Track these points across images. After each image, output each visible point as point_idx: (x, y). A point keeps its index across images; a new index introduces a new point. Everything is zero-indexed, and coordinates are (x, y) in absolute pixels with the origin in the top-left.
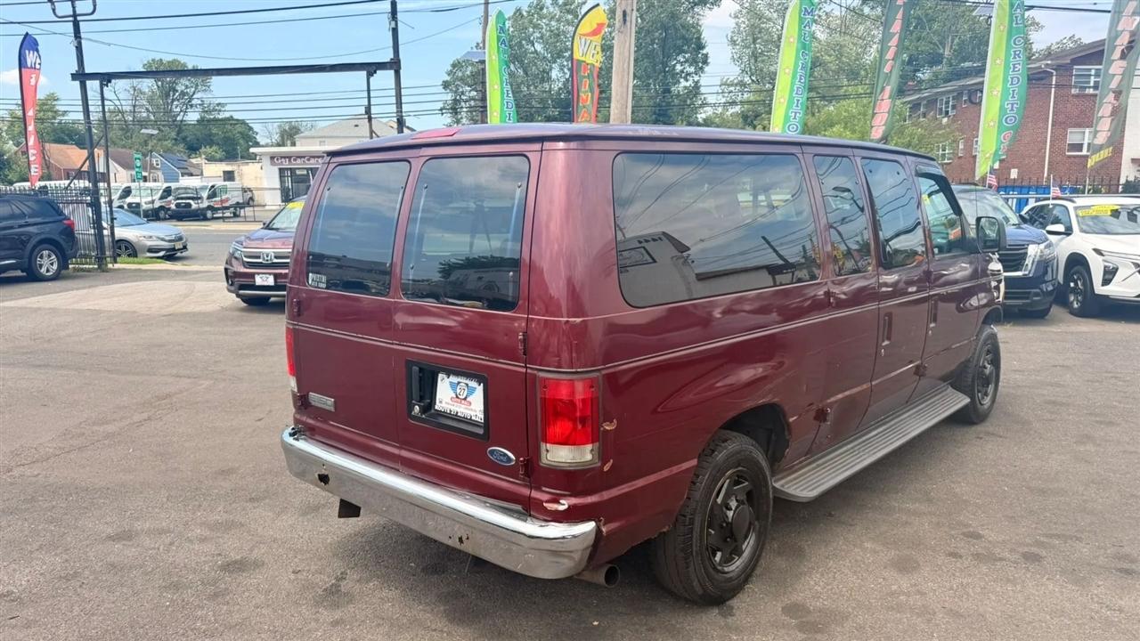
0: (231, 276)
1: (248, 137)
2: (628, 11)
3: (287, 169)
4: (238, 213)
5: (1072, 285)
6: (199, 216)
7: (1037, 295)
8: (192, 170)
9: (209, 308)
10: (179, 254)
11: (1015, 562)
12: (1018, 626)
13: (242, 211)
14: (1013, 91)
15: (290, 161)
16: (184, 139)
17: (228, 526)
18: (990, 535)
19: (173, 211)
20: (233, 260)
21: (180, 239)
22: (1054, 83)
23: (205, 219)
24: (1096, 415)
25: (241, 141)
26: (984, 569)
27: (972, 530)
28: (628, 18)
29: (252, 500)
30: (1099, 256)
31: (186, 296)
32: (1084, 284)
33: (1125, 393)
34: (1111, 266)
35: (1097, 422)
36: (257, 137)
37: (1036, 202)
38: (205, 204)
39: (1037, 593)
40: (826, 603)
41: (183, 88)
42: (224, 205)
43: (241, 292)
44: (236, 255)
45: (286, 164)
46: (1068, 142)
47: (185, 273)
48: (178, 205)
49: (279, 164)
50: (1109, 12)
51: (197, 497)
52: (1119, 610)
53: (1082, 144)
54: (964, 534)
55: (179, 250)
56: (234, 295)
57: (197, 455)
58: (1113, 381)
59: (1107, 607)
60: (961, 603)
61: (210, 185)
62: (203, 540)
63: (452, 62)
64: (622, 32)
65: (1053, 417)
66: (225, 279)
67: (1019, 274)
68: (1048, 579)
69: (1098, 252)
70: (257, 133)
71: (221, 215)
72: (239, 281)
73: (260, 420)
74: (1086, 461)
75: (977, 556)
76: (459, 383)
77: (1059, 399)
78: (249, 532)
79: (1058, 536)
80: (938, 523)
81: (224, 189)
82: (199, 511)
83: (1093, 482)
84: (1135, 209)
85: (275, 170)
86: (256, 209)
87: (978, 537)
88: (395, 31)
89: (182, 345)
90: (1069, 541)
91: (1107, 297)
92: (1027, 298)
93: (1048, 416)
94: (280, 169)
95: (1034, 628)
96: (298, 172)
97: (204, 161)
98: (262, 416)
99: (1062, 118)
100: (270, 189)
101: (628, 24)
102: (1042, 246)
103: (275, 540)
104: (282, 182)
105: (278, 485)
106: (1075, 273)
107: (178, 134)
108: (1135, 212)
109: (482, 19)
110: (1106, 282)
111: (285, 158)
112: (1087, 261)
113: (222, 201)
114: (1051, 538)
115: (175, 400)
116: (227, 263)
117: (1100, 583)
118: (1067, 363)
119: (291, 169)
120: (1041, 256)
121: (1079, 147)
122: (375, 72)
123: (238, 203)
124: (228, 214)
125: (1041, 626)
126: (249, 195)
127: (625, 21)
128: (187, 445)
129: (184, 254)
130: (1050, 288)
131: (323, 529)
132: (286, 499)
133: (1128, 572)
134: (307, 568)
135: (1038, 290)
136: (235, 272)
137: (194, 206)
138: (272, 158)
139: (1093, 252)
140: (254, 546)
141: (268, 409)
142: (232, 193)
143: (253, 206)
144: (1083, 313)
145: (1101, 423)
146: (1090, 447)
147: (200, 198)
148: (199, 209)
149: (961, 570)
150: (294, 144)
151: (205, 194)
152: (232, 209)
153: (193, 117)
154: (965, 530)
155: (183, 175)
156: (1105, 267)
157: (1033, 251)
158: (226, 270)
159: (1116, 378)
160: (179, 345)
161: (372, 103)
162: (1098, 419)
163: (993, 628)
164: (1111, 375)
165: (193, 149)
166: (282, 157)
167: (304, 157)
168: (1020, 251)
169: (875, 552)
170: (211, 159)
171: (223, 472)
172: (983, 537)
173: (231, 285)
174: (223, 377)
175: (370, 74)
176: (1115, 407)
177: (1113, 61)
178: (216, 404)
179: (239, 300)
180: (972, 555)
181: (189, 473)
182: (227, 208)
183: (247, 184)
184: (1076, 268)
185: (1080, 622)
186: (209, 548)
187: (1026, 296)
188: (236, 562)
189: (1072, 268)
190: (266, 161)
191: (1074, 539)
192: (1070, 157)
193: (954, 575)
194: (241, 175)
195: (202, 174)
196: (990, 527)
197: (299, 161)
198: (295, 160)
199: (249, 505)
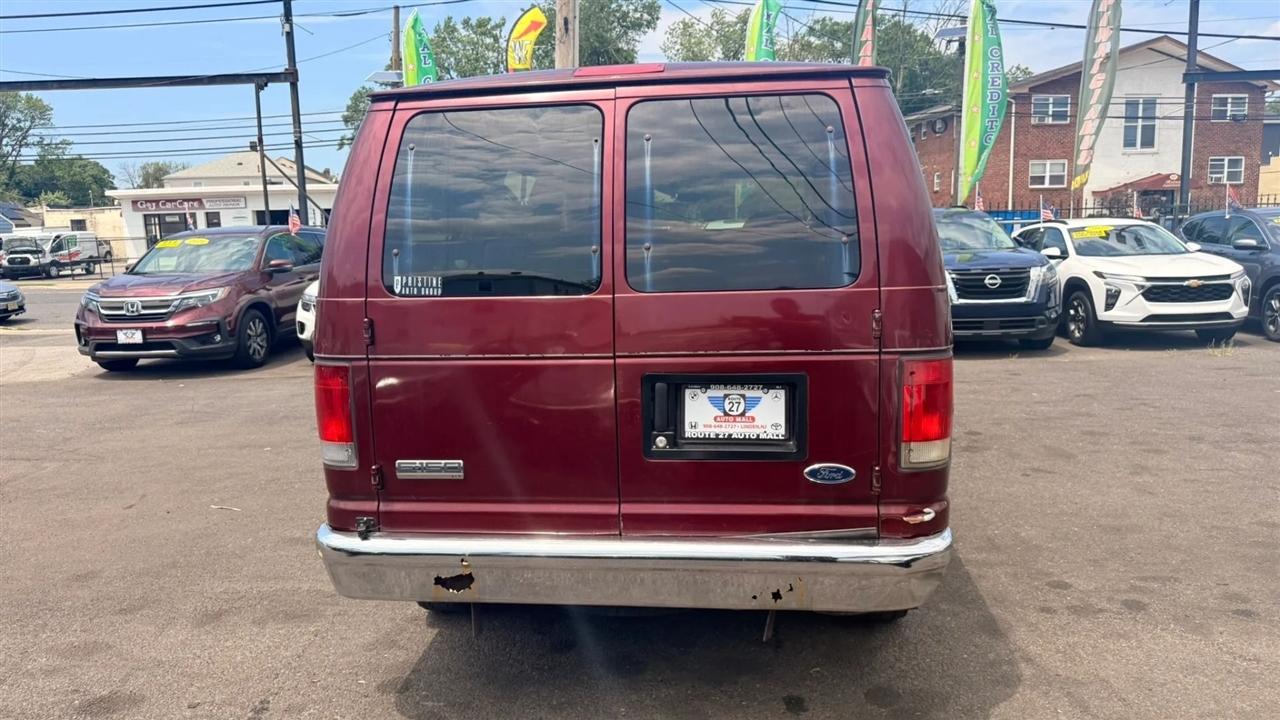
0: (83, 334)
1: (103, 180)
2: (570, 19)
3: (154, 216)
4: (91, 269)
5: (1072, 312)
6: (40, 273)
7: (1042, 322)
8: (29, 220)
9: (55, 376)
10: (13, 317)
11: (1118, 613)
12: (1150, 690)
13: (97, 266)
14: (994, 107)
15: (157, 205)
16: (18, 184)
17: (89, 650)
18: (1082, 584)
19: (5, 268)
20: (86, 313)
21: (14, 297)
22: (1013, 111)
23: (49, 277)
24: (1141, 444)
25: (94, 186)
26: (1086, 623)
27: (1056, 579)
28: (570, 27)
29: (122, 611)
30: (1100, 280)
31: (24, 363)
32: (1086, 311)
33: (1161, 418)
34: (1114, 289)
35: (1144, 451)
36: (115, 182)
37: (1022, 227)
38: (48, 259)
39: (1156, 648)
40: (916, 683)
41: (15, 122)
42: (73, 259)
43: (99, 353)
44: (91, 307)
45: (152, 210)
46: (1030, 175)
47: (22, 338)
48: (11, 261)
49: (141, 210)
50: (1084, 27)
51: (41, 614)
52: (1254, 660)
53: (1044, 177)
54: (1048, 584)
55: (13, 311)
56: (89, 358)
57: (40, 557)
58: (1142, 407)
59: (1240, 656)
60: (1076, 668)
61: (54, 235)
62: (49, 673)
63: (352, 95)
64: (564, 43)
65: (1097, 448)
66: (76, 340)
67: (1022, 300)
68: (1162, 630)
69: (1099, 275)
70: (114, 178)
71: (69, 272)
72: (95, 340)
73: (131, 507)
74: (1150, 493)
75: (1074, 610)
76: (726, 396)
77: (1096, 429)
78: (119, 655)
79: (1155, 579)
80: (1016, 575)
81: (73, 241)
82: (44, 632)
83: (1165, 514)
84: (1123, 230)
85: (139, 218)
86: (115, 264)
87: (1066, 586)
88: (290, 36)
89: (18, 421)
90: (1168, 583)
91: (1110, 323)
92: (1033, 327)
93: (1091, 447)
94: (145, 216)
95: (1171, 691)
96: (168, 219)
97: (45, 208)
98: (133, 503)
99: (1023, 150)
100: (133, 239)
101: (571, 33)
102: (1044, 269)
103: (160, 664)
104: (147, 232)
105: (160, 589)
106: (1075, 299)
107: (10, 177)
108: (1123, 233)
109: (393, 35)
110: (1109, 306)
111: (151, 202)
112: (1088, 286)
113: (70, 255)
114: (1146, 581)
115: (7, 489)
116: (78, 318)
117: (1221, 629)
118: (1088, 392)
119: (159, 215)
120: (1044, 280)
121: (1041, 180)
122: (266, 85)
123: (91, 257)
124: (78, 271)
125: (1178, 687)
126: (105, 249)
127: (567, 30)
128: (25, 544)
129: (21, 316)
130: (1054, 316)
131: (228, 644)
132: (173, 607)
133: (1247, 614)
134: (209, 699)
135: (1043, 317)
136: (89, 329)
137: (33, 261)
138: (135, 203)
139: (1094, 275)
140: (128, 675)
141: (141, 492)
142: (82, 245)
143: (111, 261)
144: (1086, 342)
145: (1149, 451)
146: (1147, 478)
147: (40, 252)
148: (40, 265)
149: (1062, 629)
150: (161, 186)
151: (47, 247)
152: (84, 265)
153: (29, 156)
154: (1048, 580)
155: (17, 226)
156: (1108, 290)
157: (1036, 274)
158: (77, 327)
159: (1145, 404)
160: (12, 421)
161: (263, 133)
162: (1143, 447)
163: (1123, 696)
164: (1139, 402)
165: (31, 194)
166: (146, 202)
167: (175, 201)
168: (1023, 275)
169: (956, 615)
170: (54, 206)
171: (78, 578)
172: (1071, 586)
173: (85, 345)
174: (76, 457)
175: (260, 88)
176: (1155, 434)
177: (1093, 75)
178: (68, 490)
179: (96, 364)
180: (1068, 608)
181: (29, 582)
182: (78, 263)
183: (103, 234)
184: (1075, 295)
185: (1219, 678)
186: (60, 682)
187: (1031, 324)
188: (102, 699)
189: (1073, 292)
190: (127, 207)
191: (1172, 580)
192: (1032, 190)
193: (1056, 634)
194: (95, 225)
195: (43, 224)
196: (1075, 574)
197: (169, 205)
198: (164, 204)
199: (120, 619)
